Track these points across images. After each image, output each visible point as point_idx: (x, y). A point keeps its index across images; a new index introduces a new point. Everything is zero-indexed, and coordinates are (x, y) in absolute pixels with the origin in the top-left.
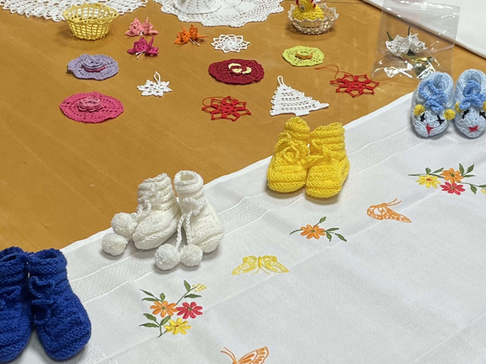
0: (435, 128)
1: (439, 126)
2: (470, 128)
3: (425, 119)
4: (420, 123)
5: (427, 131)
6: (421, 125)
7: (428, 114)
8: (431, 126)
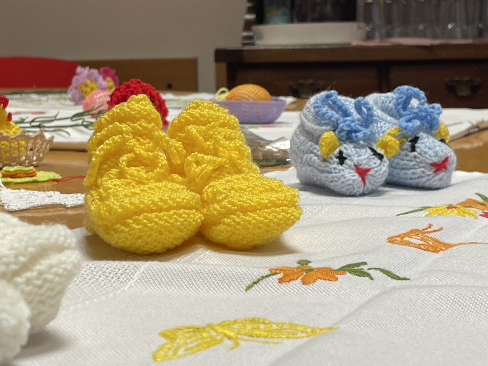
0: (374, 168)
1: (380, 164)
2: (434, 165)
3: (346, 158)
4: (340, 167)
5: (360, 179)
6: (343, 170)
7: (348, 149)
8: (366, 167)
